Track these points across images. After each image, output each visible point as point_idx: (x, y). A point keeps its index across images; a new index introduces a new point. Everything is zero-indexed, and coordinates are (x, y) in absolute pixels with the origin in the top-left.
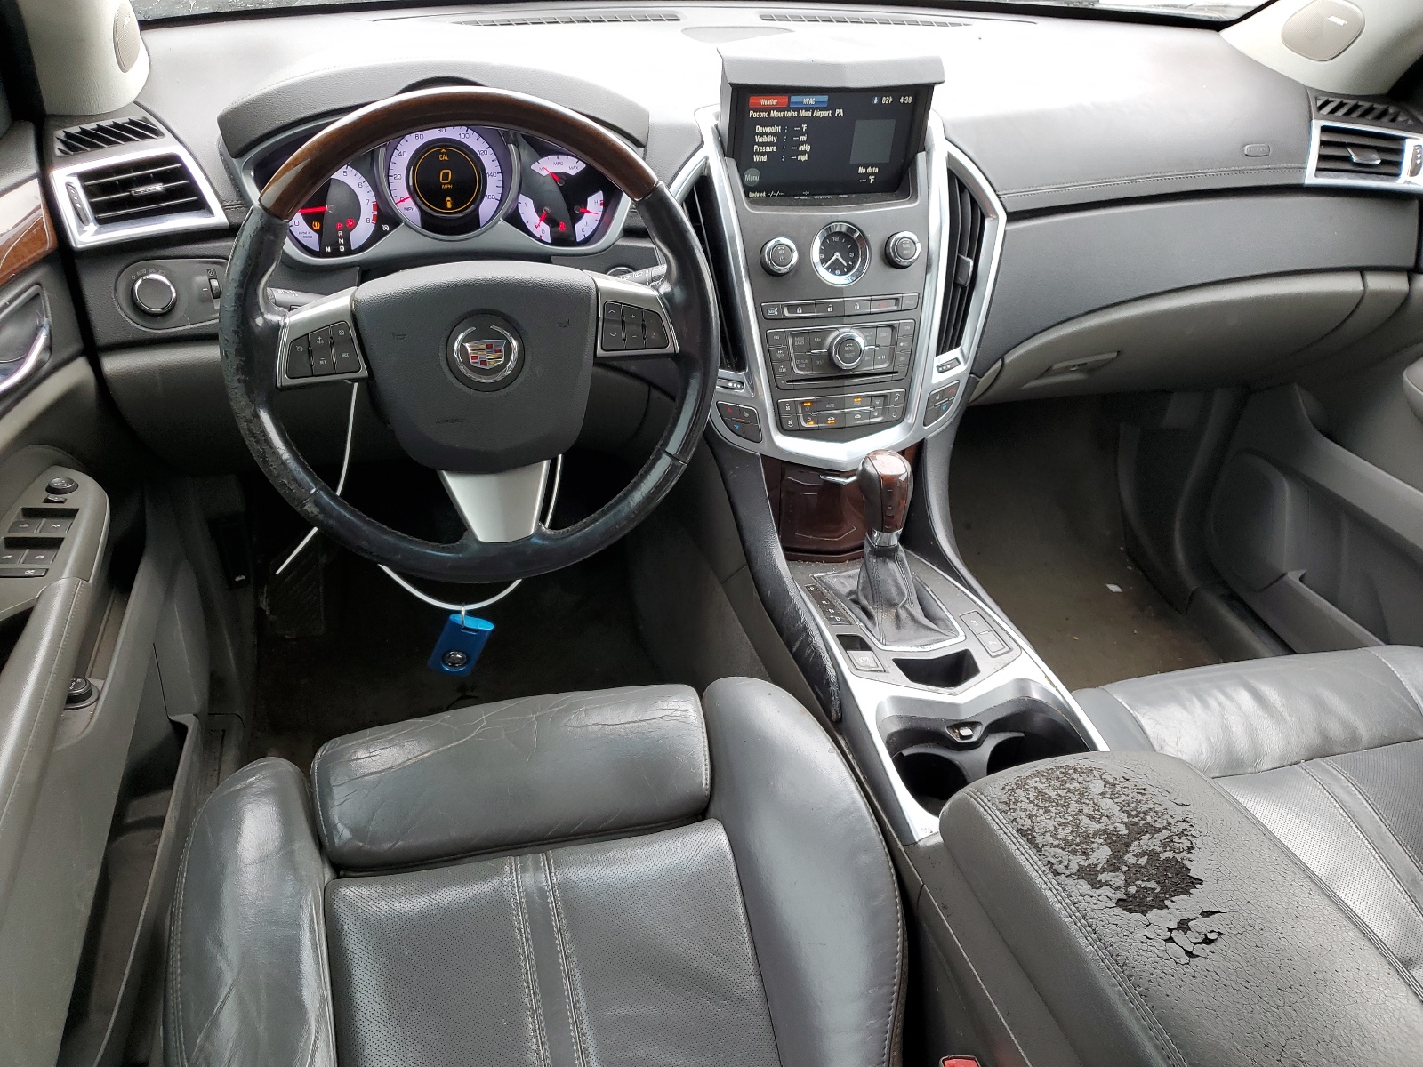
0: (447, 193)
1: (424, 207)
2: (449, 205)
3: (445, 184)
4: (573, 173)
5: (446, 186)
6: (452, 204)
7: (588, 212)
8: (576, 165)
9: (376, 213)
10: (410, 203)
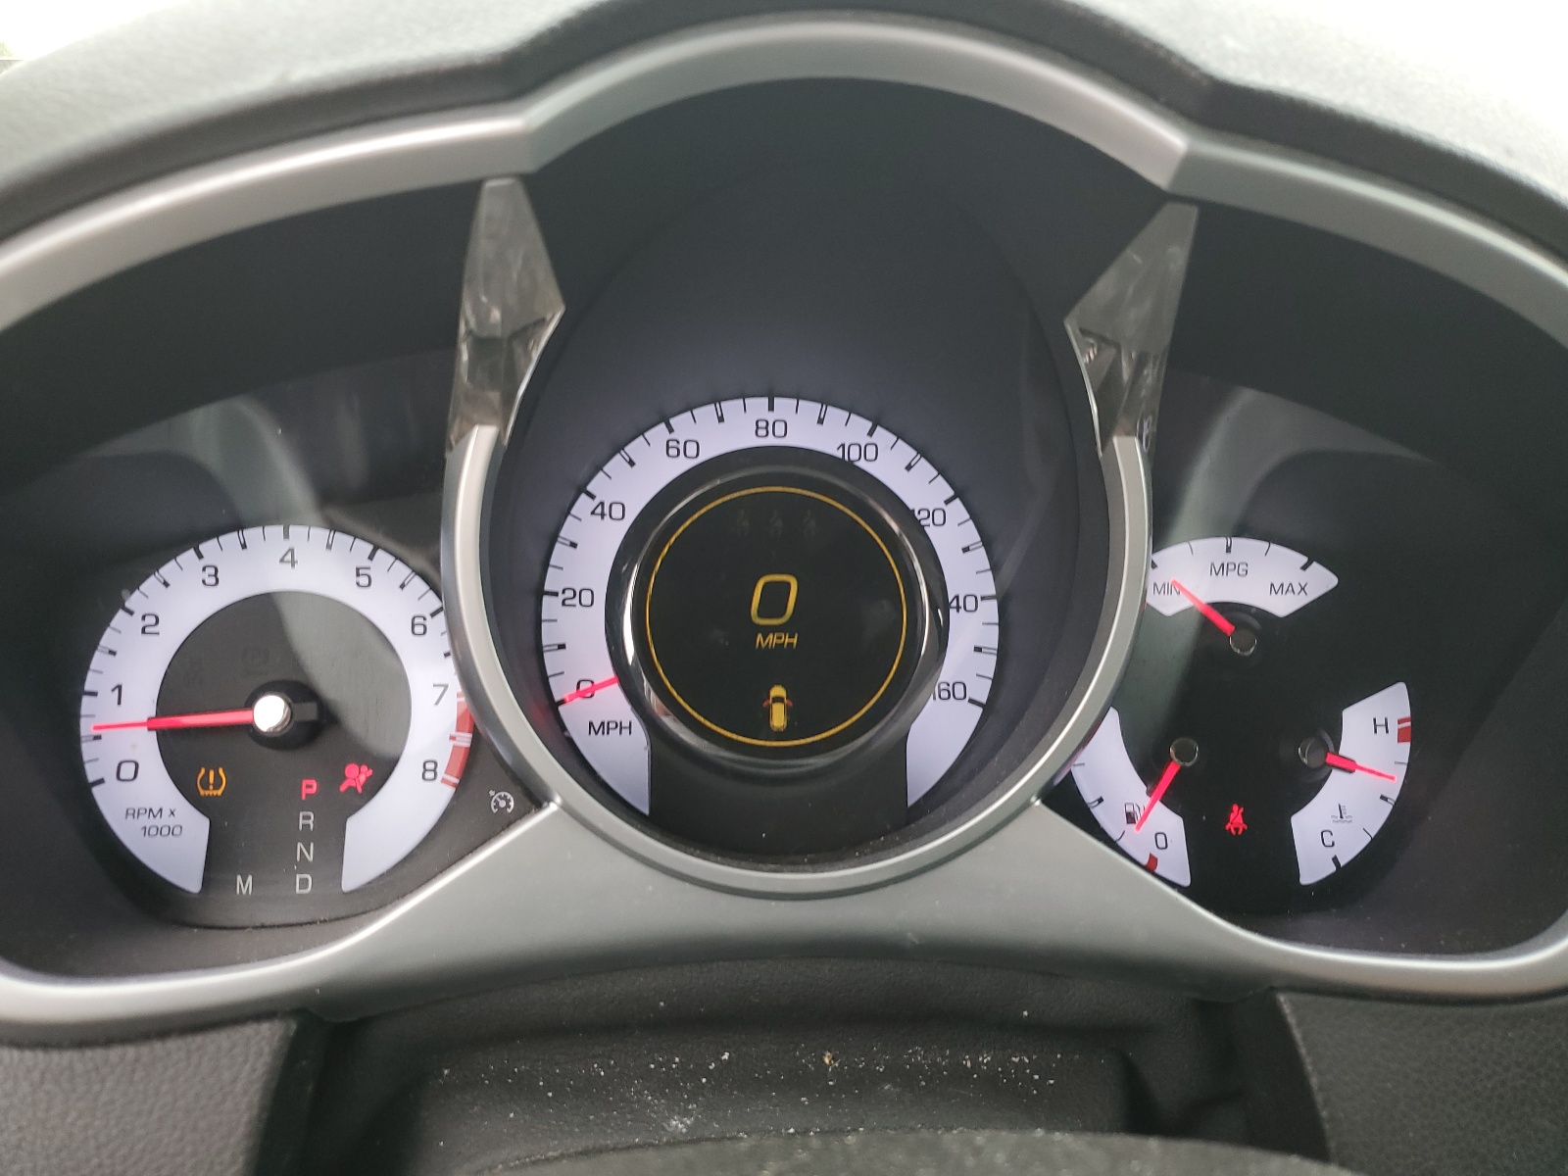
0: (775, 667)
1: (671, 723)
2: (778, 718)
3: (766, 631)
4: (1282, 606)
5: (772, 640)
6: (789, 712)
7: (1349, 766)
8: (1297, 577)
9: (465, 740)
10: (613, 703)
